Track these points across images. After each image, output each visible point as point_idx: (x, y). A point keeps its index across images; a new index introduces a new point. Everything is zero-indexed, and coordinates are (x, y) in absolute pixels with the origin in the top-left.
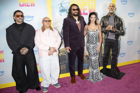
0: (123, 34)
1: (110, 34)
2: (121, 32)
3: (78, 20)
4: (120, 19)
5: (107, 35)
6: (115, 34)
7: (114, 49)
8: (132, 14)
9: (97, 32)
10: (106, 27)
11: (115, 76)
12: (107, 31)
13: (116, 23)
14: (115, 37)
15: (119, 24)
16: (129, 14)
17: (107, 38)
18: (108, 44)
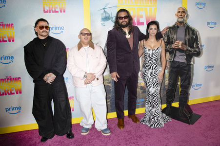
0: (198, 54)
1: (178, 54)
3: (129, 33)
4: (194, 32)
5: (173, 56)
7: (183, 77)
8: (212, 23)
9: (158, 51)
10: (172, 43)
11: (184, 119)
12: (174, 49)
13: (188, 37)
15: (192, 39)
16: (208, 23)
17: (173, 61)
18: (175, 70)
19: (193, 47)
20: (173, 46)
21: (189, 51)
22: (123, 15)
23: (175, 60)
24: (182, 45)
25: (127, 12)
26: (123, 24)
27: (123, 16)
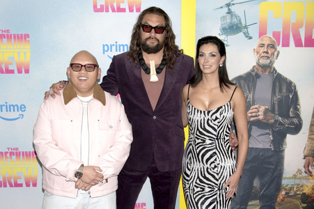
22: (154, 21)
25: (166, 18)
26: (148, 43)
27: (154, 25)
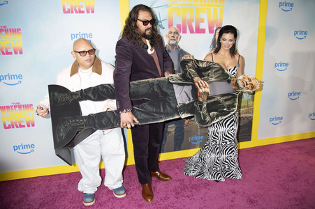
2: (205, 117)
5: (180, 82)
6: (193, 102)
13: (221, 99)
14: (184, 105)
16: (296, 33)
17: (172, 84)
19: (209, 111)
20: (196, 79)
21: (201, 107)
23: (175, 86)
24: (204, 93)
